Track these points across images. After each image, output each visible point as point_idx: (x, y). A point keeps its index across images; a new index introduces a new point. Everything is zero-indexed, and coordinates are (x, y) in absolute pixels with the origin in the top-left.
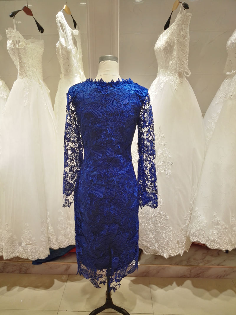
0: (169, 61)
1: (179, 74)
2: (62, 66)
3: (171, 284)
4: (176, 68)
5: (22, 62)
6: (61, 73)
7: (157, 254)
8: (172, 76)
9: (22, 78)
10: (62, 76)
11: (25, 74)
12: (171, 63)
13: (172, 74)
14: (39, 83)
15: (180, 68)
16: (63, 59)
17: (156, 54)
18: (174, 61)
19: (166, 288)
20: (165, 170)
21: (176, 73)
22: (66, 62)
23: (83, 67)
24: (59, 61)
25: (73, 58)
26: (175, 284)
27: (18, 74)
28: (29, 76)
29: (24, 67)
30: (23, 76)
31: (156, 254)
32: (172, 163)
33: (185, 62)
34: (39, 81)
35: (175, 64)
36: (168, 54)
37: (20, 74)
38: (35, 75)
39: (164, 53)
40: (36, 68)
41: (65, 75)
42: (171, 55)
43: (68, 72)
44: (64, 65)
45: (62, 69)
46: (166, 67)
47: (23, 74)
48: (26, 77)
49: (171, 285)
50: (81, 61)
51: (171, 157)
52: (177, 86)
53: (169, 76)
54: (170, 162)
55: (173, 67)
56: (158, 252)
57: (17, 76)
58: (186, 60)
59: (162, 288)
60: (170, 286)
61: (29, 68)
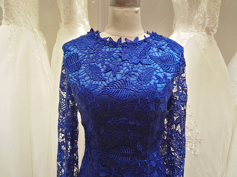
0: (194, 14)
1: (207, 30)
2: (62, 12)
4: (204, 23)
5: (8, 3)
6: (61, 21)
8: (198, 32)
9: (8, 25)
10: (62, 25)
11: (13, 19)
12: (197, 17)
13: (197, 30)
14: (33, 32)
15: (210, 24)
16: (64, 3)
17: (174, 6)
18: (201, 15)
20: (191, 149)
21: (203, 29)
22: (67, 7)
23: (88, 17)
24: (58, 6)
25: (77, 3)
27: (3, 19)
28: (19, 22)
29: (11, 11)
30: (10, 22)
32: (200, 141)
33: (217, 16)
34: (33, 29)
35: (202, 18)
36: (193, 6)
37: (5, 19)
38: (28, 22)
39: (188, 5)
40: (29, 14)
41: (65, 24)
42: (197, 8)
43: (70, 20)
44: (64, 11)
45: (63, 16)
46: (189, 22)
47: (10, 19)
48: (14, 24)
50: (86, 9)
51: (199, 132)
52: (204, 44)
53: (194, 32)
54: (197, 138)
55: (199, 22)
57: (2, 21)
58: (218, 14)
61: (18, 12)
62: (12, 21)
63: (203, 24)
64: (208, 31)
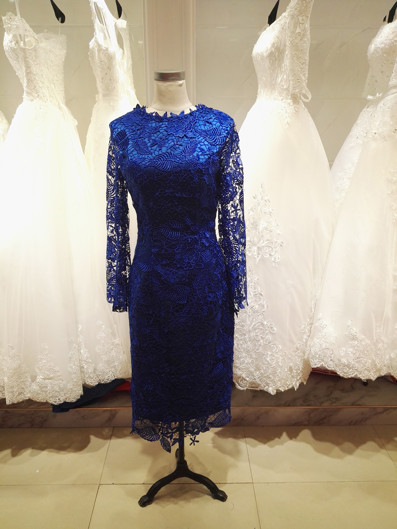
0: (277, 75)
1: (294, 97)
2: (98, 80)
3: (279, 436)
4: (289, 87)
5: (30, 72)
6: (97, 92)
7: (258, 389)
8: (282, 100)
9: (32, 100)
10: (100, 97)
11: (37, 93)
12: (280, 78)
13: (282, 98)
14: (60, 108)
15: (294, 88)
16: (101, 68)
17: (255, 63)
18: (285, 76)
19: (271, 443)
20: (270, 255)
21: (289, 96)
22: (106, 74)
23: (134, 83)
24: (94, 71)
25: (118, 67)
26: (284, 435)
27: (25, 92)
28: (44, 96)
29: (35, 82)
30: (33, 96)
31: (256, 389)
32: (281, 244)
33: (303, 78)
34: (59, 105)
35: (287, 81)
36: (275, 64)
37: (28, 93)
38: (53, 95)
39: (268, 62)
40: (53, 84)
41: (104, 96)
42: (280, 66)
43: (110, 90)
44: (102, 79)
45: (99, 86)
46: (272, 86)
47: (33, 93)
48: (38, 99)
49: (279, 438)
50: (131, 72)
51: (280, 233)
52: (289, 116)
53: (277, 100)
54: (278, 241)
55: (283, 86)
56: (259, 385)
57: (23, 96)
58: (304, 75)
59: (265, 443)
60: (277, 439)
61: (42, 82)
62: (36, 95)
63: (287, 89)
64: (295, 99)
